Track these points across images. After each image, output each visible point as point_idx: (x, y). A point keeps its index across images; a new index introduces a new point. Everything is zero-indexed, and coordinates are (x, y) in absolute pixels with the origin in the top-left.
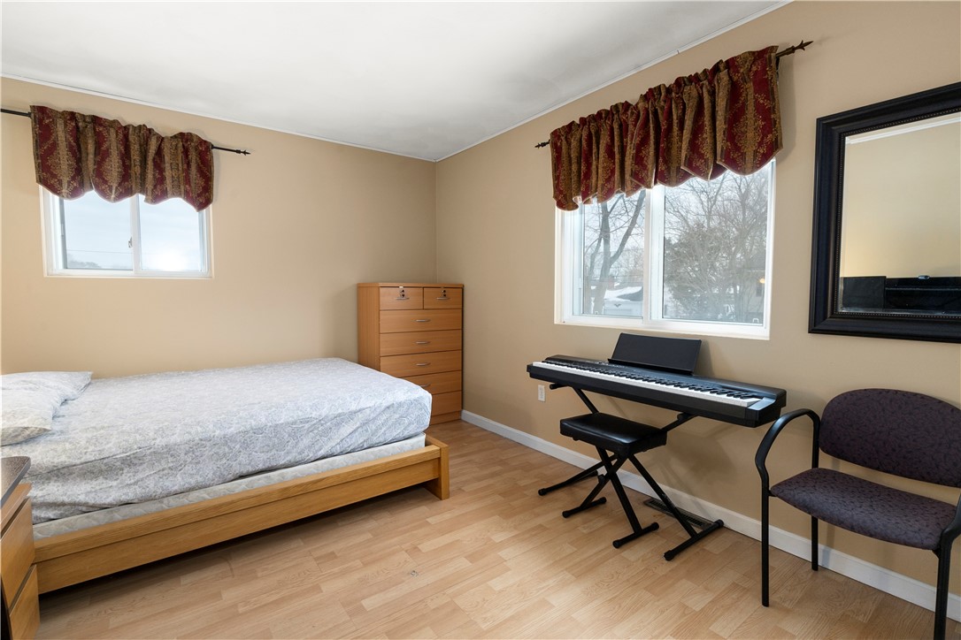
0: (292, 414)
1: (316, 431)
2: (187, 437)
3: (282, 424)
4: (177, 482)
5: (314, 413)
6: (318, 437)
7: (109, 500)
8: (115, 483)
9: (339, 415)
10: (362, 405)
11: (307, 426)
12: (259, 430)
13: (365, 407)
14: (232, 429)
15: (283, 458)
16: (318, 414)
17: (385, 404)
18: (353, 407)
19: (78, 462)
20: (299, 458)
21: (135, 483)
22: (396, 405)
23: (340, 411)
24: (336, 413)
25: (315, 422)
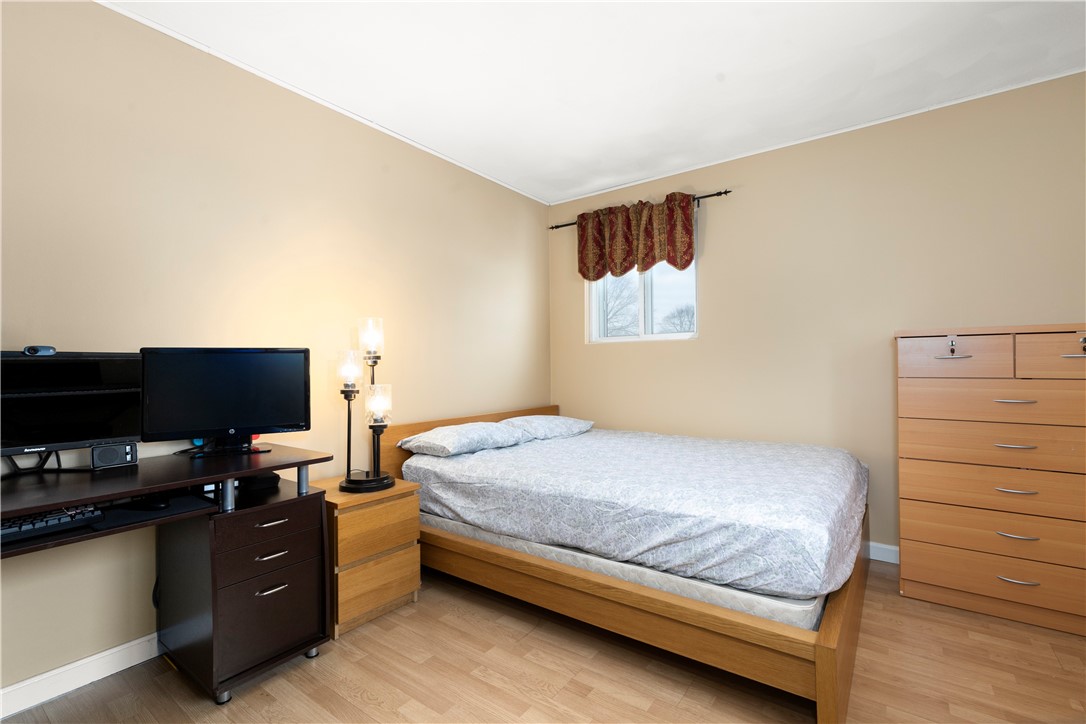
0: (599, 493)
1: (622, 523)
2: (515, 485)
3: (587, 500)
4: (506, 524)
5: (622, 499)
6: (624, 533)
7: (469, 519)
8: (475, 506)
9: (650, 512)
10: (683, 510)
11: (612, 512)
12: (566, 499)
13: (687, 513)
14: (545, 490)
15: (588, 541)
16: (625, 502)
17: (720, 520)
18: (671, 509)
19: (459, 480)
20: (604, 549)
21: (484, 512)
22: (738, 528)
23: (652, 507)
24: (647, 508)
25: (620, 510)
